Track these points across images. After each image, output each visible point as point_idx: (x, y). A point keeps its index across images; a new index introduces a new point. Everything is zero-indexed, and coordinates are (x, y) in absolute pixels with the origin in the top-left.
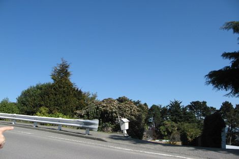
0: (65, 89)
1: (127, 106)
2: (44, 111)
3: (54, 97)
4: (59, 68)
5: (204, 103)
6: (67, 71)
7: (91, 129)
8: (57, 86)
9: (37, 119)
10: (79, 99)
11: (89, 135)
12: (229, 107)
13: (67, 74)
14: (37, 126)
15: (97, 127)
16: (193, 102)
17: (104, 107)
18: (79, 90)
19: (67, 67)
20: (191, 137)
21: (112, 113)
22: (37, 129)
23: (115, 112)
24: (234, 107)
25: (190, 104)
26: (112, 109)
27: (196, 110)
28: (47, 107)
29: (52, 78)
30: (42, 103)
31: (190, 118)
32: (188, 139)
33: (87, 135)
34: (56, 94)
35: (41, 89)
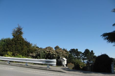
0: (21, 41)
1: (60, 51)
2: (10, 54)
3: (15, 46)
4: (16, 30)
5: (77, 49)
6: (21, 31)
7: (51, 65)
8: (16, 40)
9: (10, 59)
10: (28, 47)
11: (49, 68)
12: (88, 52)
13: (21, 33)
14: (9, 63)
15: (55, 64)
16: (72, 49)
17: (47, 51)
18: (28, 42)
19: (21, 29)
20: (82, 67)
21: (53, 55)
22: (10, 65)
23: (55, 55)
24: (90, 51)
25: (70, 50)
26: (53, 53)
27: (73, 53)
28: (11, 51)
29: (13, 35)
30: (8, 49)
31: (71, 57)
32: (80, 67)
33: (48, 69)
34: (16, 44)
35: (4, 41)
